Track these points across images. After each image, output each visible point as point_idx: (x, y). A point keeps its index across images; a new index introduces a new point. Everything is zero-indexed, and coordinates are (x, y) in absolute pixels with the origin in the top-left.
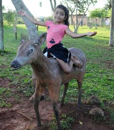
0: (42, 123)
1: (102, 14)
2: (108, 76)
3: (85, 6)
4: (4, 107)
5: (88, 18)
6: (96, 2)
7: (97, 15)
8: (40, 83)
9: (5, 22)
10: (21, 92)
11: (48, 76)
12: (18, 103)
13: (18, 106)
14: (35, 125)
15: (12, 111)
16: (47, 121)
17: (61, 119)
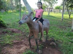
0: (32, 47)
1: (60, 8)
2: (59, 31)
3: (53, 4)
4: (18, 40)
5: (54, 9)
6: (57, 3)
7: (58, 8)
8: (31, 31)
9: (22, 10)
10: (25, 35)
11: (34, 29)
12: (24, 39)
13: (23, 40)
14: (29, 47)
15: (21, 42)
16: (34, 46)
17: (39, 46)
